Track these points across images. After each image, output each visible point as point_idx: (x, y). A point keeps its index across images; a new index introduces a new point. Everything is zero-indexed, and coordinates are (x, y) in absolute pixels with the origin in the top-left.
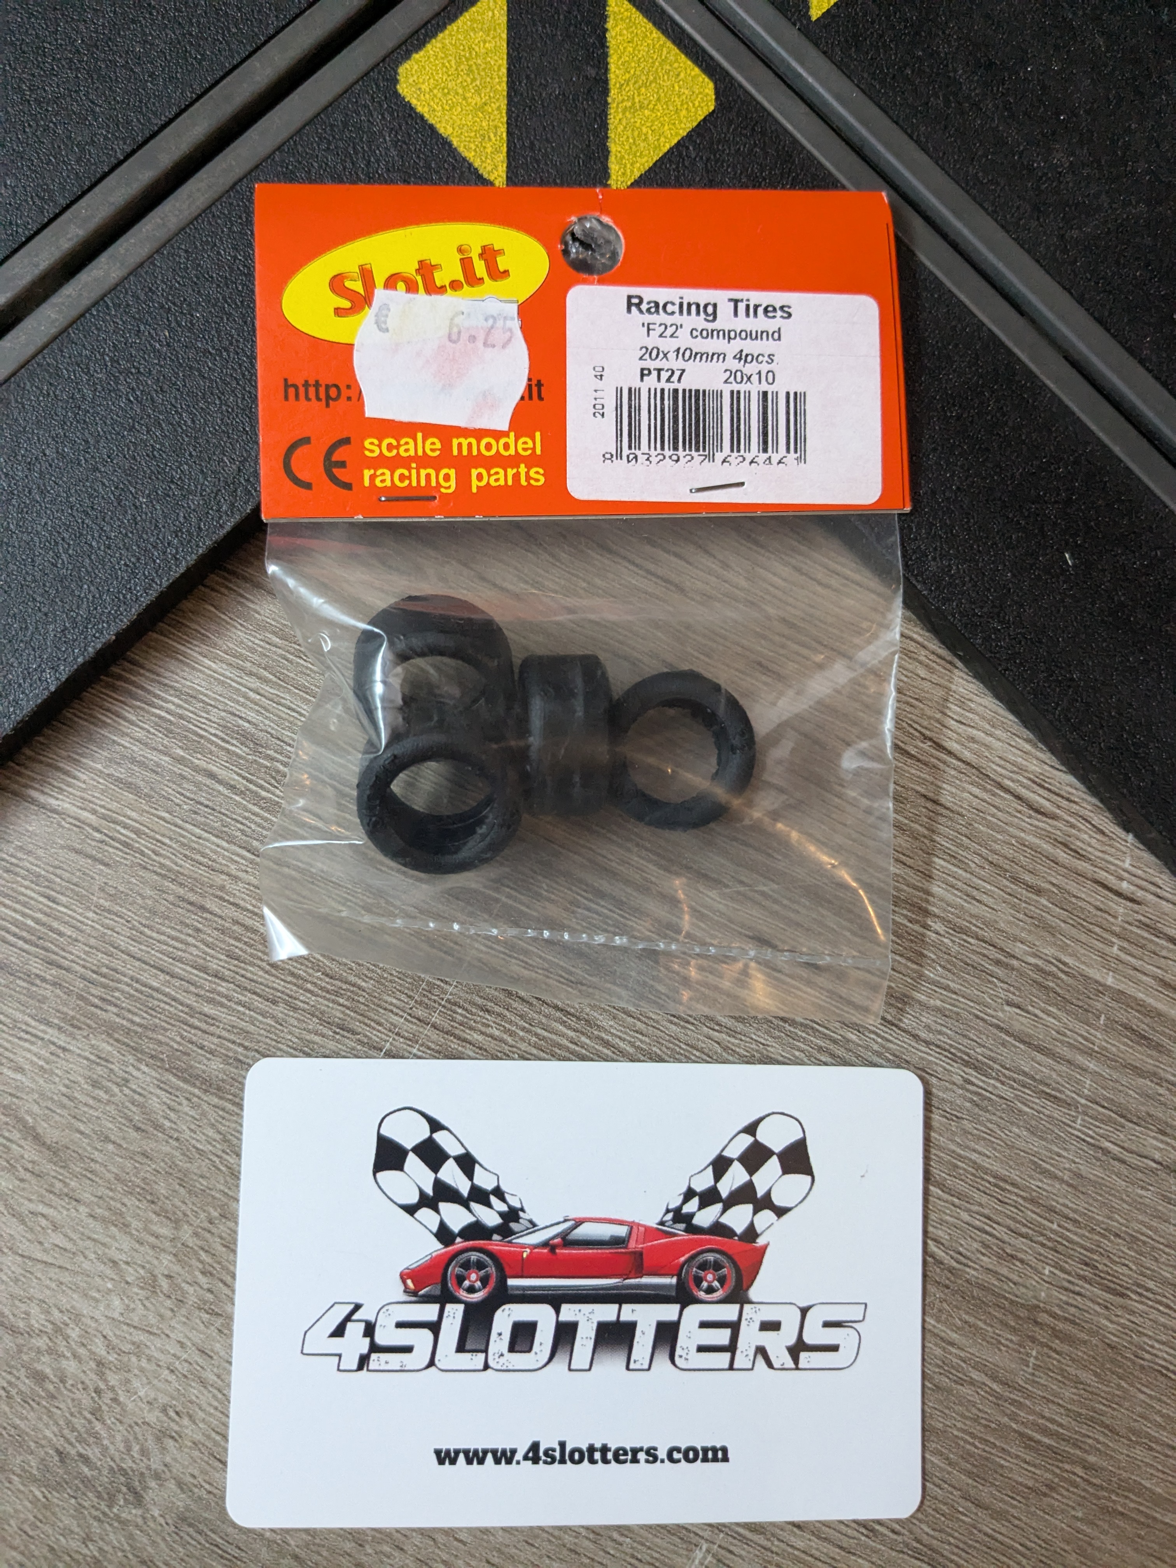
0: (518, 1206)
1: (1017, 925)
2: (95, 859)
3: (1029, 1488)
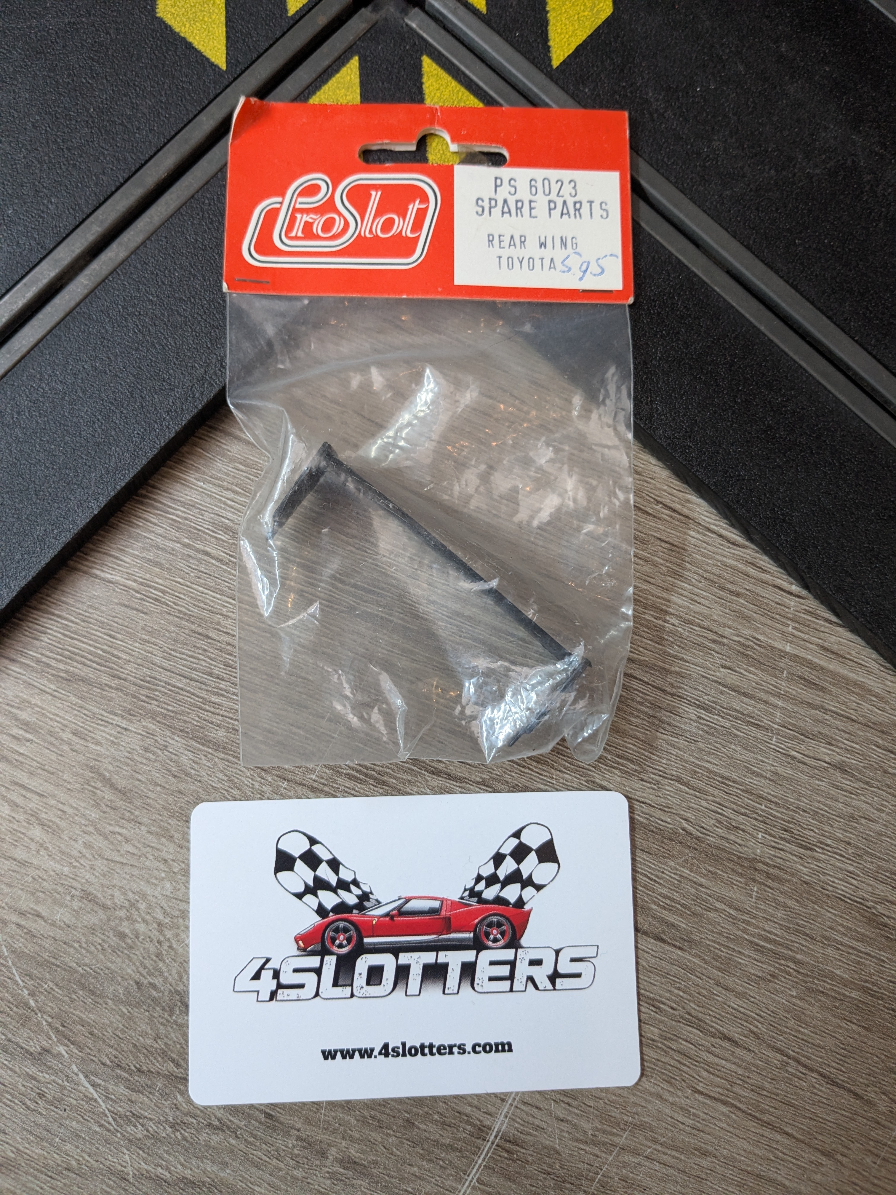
0: (369, 890)
1: (725, 617)
2: (137, 610)
3: (759, 977)
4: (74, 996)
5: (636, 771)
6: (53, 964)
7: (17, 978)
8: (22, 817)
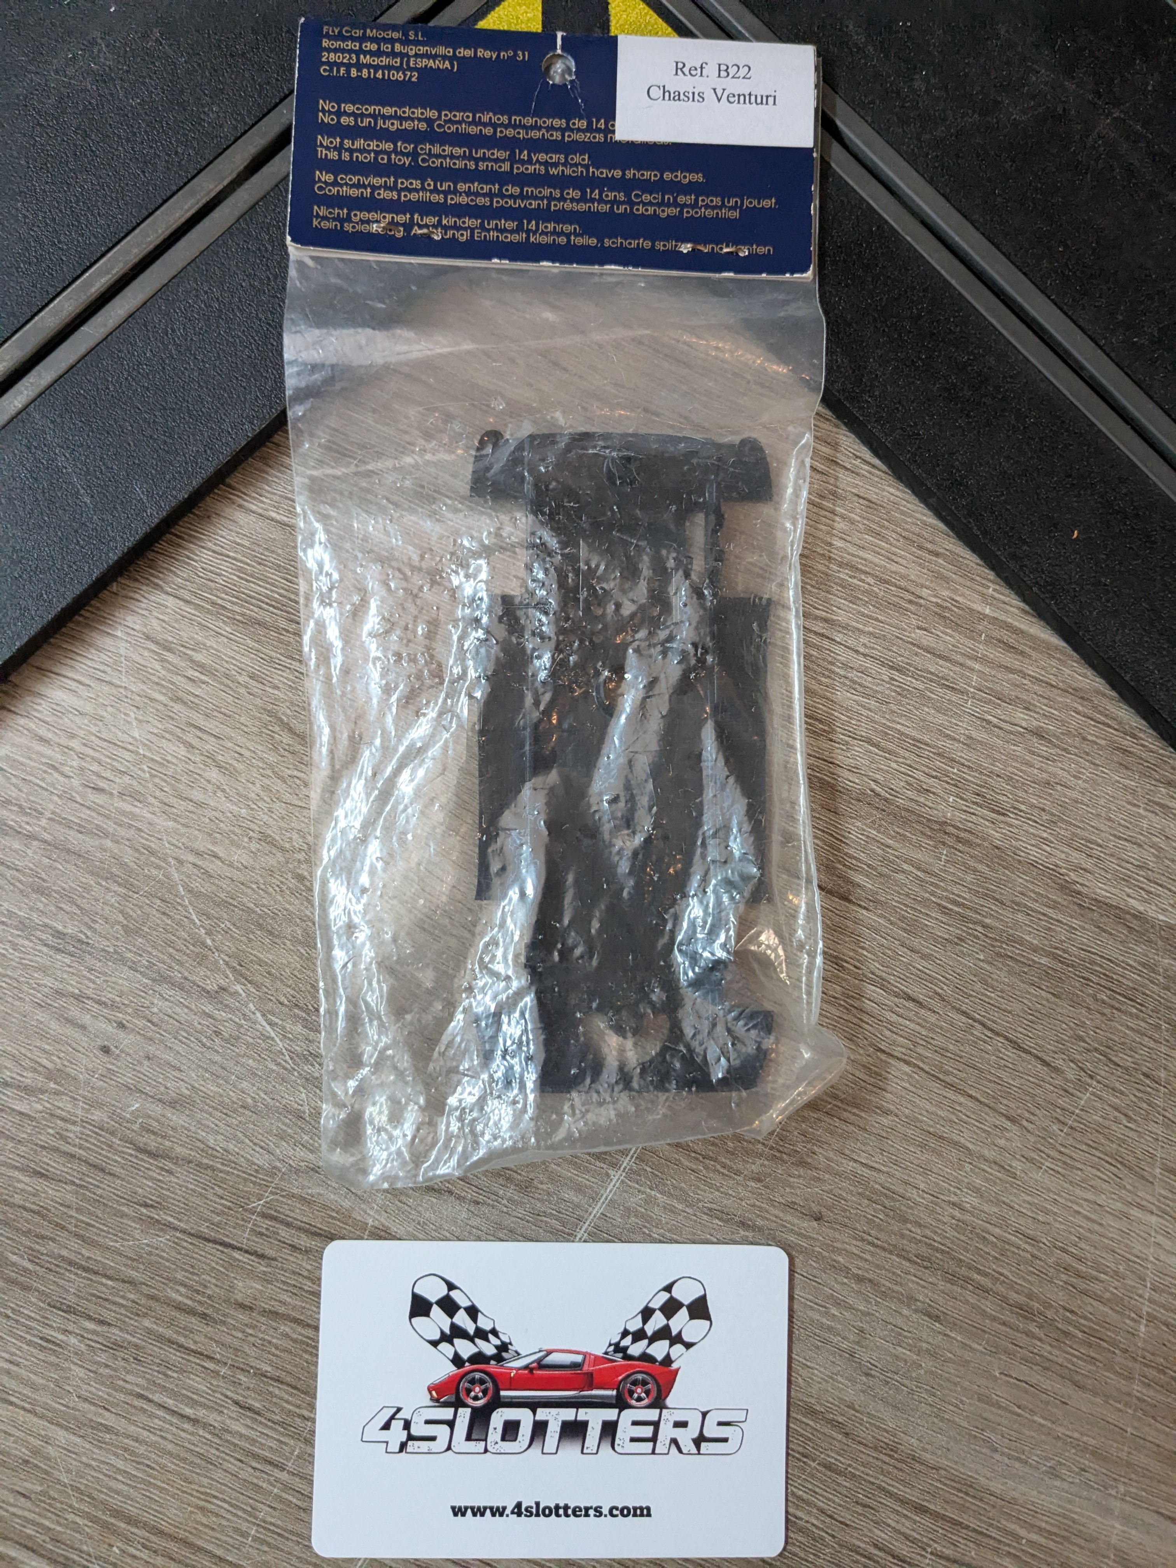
4: (251, 936)
5: (825, 731)
6: (230, 904)
7: (194, 917)
8: (198, 759)
